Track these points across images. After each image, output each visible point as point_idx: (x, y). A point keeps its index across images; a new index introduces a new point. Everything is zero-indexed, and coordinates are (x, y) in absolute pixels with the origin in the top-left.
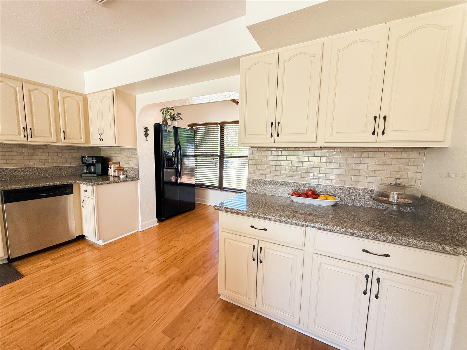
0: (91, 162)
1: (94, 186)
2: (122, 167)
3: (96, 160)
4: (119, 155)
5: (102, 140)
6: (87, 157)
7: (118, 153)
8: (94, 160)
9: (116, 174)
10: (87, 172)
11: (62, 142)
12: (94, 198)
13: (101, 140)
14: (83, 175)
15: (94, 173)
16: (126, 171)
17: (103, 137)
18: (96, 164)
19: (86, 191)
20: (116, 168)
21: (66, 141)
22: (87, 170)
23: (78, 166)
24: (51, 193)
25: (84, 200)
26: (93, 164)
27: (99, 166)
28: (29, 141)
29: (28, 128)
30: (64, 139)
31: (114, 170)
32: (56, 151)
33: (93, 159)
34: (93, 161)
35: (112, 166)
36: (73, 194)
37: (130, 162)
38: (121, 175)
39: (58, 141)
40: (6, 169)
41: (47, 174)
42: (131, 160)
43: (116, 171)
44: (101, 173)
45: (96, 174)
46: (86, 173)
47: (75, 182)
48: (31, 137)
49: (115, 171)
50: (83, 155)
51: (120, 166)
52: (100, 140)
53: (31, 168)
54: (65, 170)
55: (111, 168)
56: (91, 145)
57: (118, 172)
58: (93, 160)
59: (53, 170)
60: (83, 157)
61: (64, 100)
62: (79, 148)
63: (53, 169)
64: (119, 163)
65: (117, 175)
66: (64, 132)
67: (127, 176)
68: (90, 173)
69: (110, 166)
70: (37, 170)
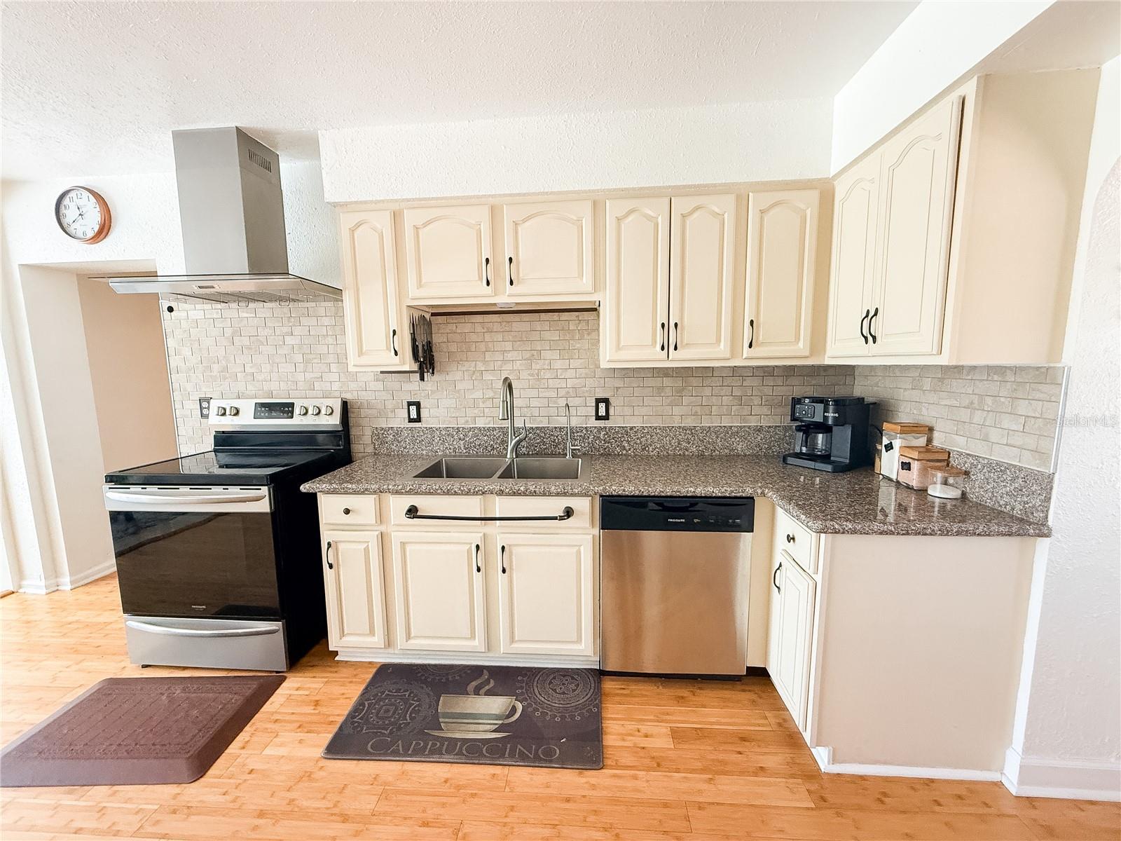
0: (818, 418)
1: (823, 535)
2: (943, 451)
3: (837, 415)
4: (932, 397)
5: (874, 338)
6: (807, 401)
7: (927, 387)
8: (831, 415)
9: (912, 478)
10: (804, 450)
11: (744, 357)
12: (818, 578)
13: (870, 339)
14: (790, 460)
15: (825, 458)
16: (967, 473)
17: (878, 326)
18: (835, 429)
19: (793, 539)
20: (915, 455)
21: (755, 351)
22: (804, 444)
23: (778, 426)
24: (696, 521)
25: (780, 565)
26: (824, 428)
27: (844, 436)
28: (670, 359)
29: (672, 325)
30: (750, 346)
31: (907, 460)
32: (728, 381)
33: (826, 410)
34: (826, 418)
35: (897, 443)
36: (752, 531)
37: (994, 435)
38: (939, 486)
39: (733, 356)
40: (631, 428)
41: (703, 447)
42: (1006, 424)
43: (915, 466)
44: (848, 461)
45: (834, 462)
46: (799, 455)
47: (763, 494)
48: (676, 348)
49: (909, 463)
50: (797, 395)
51: (930, 441)
52: (866, 338)
53: (673, 427)
54: (746, 439)
55: (889, 447)
56: (828, 362)
57: (924, 472)
58: (828, 412)
59: (717, 437)
60: (796, 401)
61: (762, 219)
62: (790, 371)
63: (717, 431)
64: (931, 429)
65: (915, 483)
66: (752, 322)
67: (964, 494)
68: (812, 457)
69: (885, 441)
70: (685, 434)
